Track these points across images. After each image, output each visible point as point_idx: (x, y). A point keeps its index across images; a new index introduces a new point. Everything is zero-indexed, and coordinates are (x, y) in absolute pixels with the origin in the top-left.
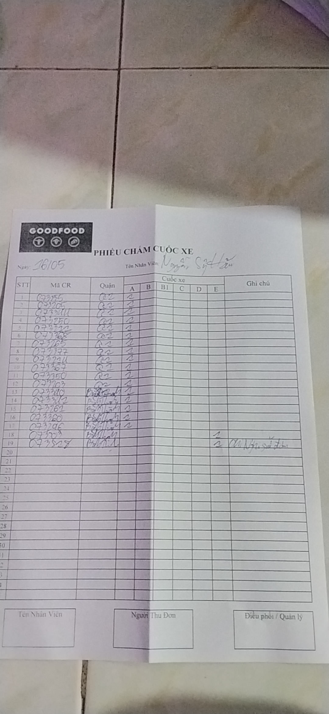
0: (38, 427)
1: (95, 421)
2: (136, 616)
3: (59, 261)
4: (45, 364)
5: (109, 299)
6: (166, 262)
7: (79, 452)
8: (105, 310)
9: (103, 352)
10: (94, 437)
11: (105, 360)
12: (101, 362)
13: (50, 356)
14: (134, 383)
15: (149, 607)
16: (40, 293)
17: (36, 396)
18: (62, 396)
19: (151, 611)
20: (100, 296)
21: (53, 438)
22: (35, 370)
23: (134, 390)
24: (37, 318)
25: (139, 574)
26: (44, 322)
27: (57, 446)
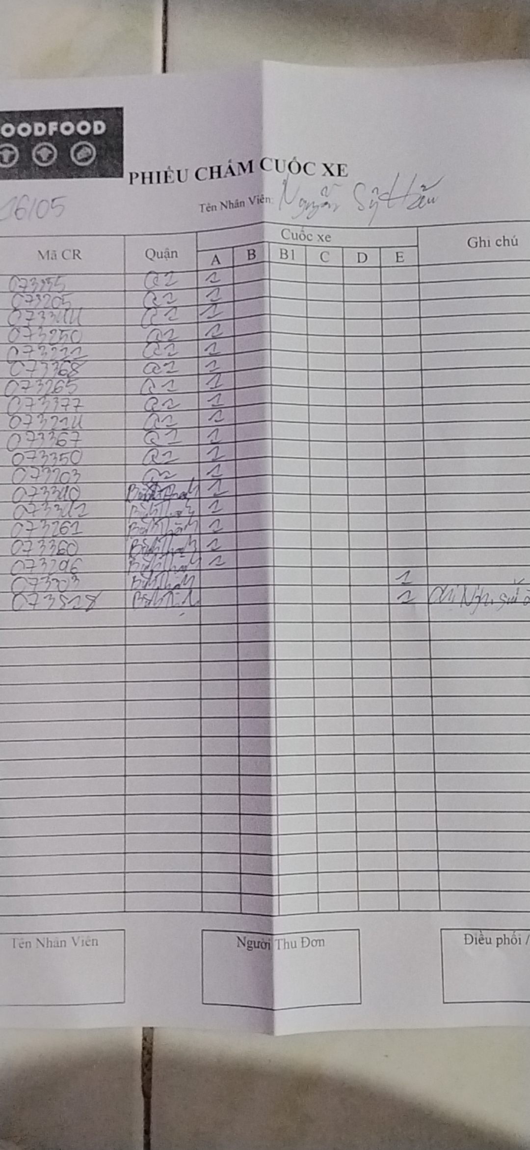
0: (28, 568)
1: (148, 554)
2: (246, 945)
3: (53, 200)
4: (35, 432)
5: (166, 285)
6: (289, 198)
7: (118, 618)
8: (158, 309)
9: (158, 404)
10: (148, 587)
11: (162, 421)
12: (155, 426)
13: (45, 415)
14: (226, 470)
15: (271, 928)
16: (15, 274)
17: (19, 502)
18: (76, 500)
19: (275, 937)
20: (147, 277)
21: (61, 590)
22: (14, 447)
23: (227, 486)
24: (13, 330)
25: (250, 864)
26: (28, 338)
27: (71, 606)
